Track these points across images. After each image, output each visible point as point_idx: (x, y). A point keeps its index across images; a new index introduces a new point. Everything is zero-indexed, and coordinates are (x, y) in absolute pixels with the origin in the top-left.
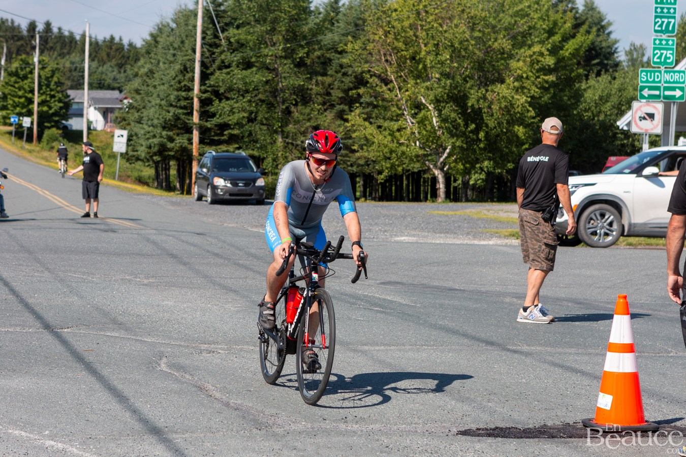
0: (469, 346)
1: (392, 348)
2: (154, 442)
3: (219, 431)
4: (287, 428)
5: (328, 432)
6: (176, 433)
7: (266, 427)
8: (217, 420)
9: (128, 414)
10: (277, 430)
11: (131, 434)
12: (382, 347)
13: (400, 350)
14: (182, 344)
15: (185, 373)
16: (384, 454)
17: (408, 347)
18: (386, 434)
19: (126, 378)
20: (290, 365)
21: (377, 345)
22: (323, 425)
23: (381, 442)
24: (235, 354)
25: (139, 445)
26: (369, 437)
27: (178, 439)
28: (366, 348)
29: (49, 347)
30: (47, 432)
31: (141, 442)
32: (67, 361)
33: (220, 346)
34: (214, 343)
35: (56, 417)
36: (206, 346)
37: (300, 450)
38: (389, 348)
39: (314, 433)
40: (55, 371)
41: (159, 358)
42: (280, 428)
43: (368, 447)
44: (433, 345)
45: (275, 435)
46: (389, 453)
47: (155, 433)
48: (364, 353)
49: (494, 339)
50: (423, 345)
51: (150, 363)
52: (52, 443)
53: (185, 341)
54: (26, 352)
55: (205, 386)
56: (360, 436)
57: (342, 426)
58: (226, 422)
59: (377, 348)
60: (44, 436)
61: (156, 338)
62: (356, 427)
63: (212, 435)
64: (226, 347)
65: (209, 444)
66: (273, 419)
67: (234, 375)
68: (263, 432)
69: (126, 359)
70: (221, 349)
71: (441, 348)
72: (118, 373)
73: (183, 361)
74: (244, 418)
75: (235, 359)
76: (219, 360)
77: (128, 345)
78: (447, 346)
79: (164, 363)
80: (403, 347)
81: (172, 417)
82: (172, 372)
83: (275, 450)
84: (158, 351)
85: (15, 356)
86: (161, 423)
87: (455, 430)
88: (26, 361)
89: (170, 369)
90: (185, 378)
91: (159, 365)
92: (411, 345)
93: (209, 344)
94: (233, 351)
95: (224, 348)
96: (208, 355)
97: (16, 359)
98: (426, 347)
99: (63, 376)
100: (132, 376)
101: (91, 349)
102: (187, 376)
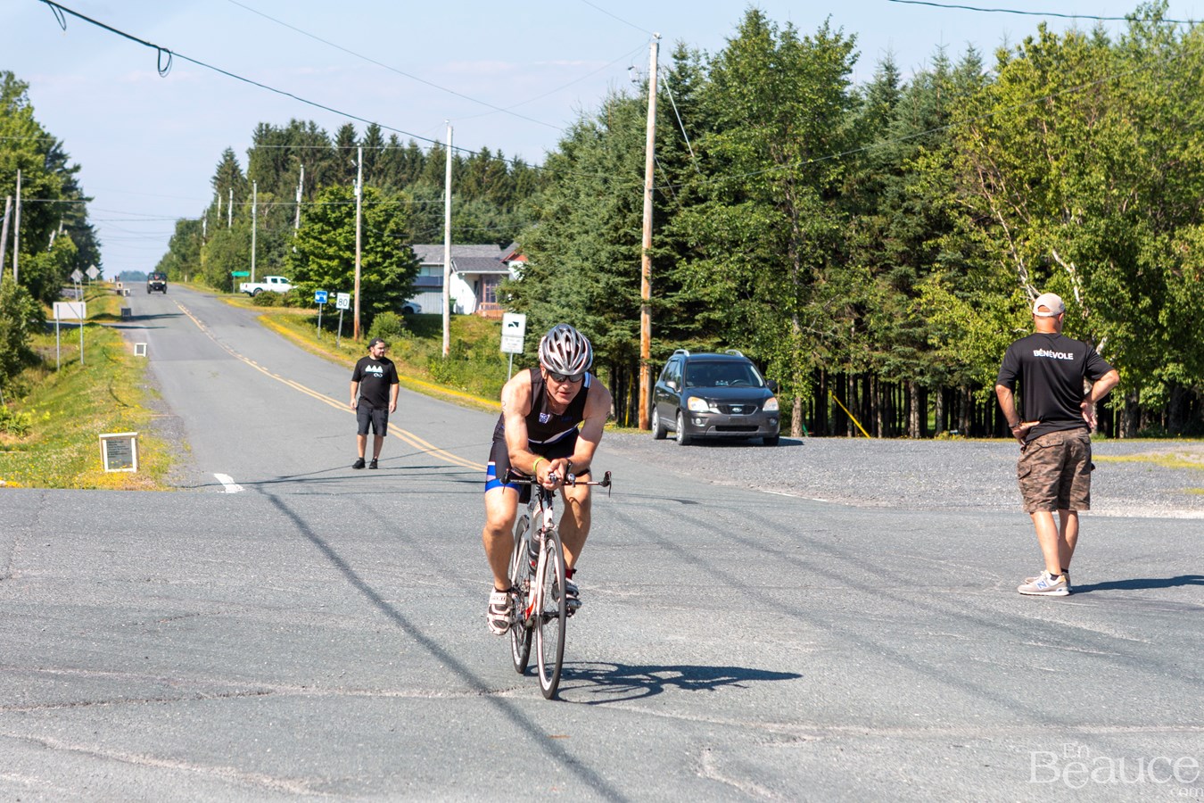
1: (1133, 729)
12: (1113, 729)
13: (1151, 734)
14: (731, 721)
15: (756, 784)
17: (1164, 728)
19: (647, 795)
20: (952, 767)
21: (1101, 723)
24: (837, 743)
28: (1084, 729)
29: (484, 729)
32: (525, 758)
33: (803, 727)
34: (791, 720)
36: (776, 726)
38: (1126, 730)
40: (508, 779)
41: (696, 751)
48: (1086, 738)
50: (1190, 725)
51: (683, 763)
53: (735, 717)
54: (444, 741)
59: (1104, 730)
61: (680, 711)
64: (815, 728)
67: (850, 788)
69: (635, 754)
70: (806, 732)
72: (630, 785)
73: (743, 755)
75: (841, 753)
76: (812, 757)
77: (631, 724)
79: (710, 764)
80: (1154, 729)
82: (729, 782)
84: (691, 738)
85: (424, 749)
88: (447, 758)
89: (724, 774)
90: (757, 794)
91: (700, 766)
92: (1168, 724)
93: (781, 722)
94: (830, 736)
95: (813, 731)
96: (785, 745)
97: (428, 755)
98: (1197, 728)
99: (526, 791)
100: (656, 790)
101: (563, 733)
102: (762, 791)
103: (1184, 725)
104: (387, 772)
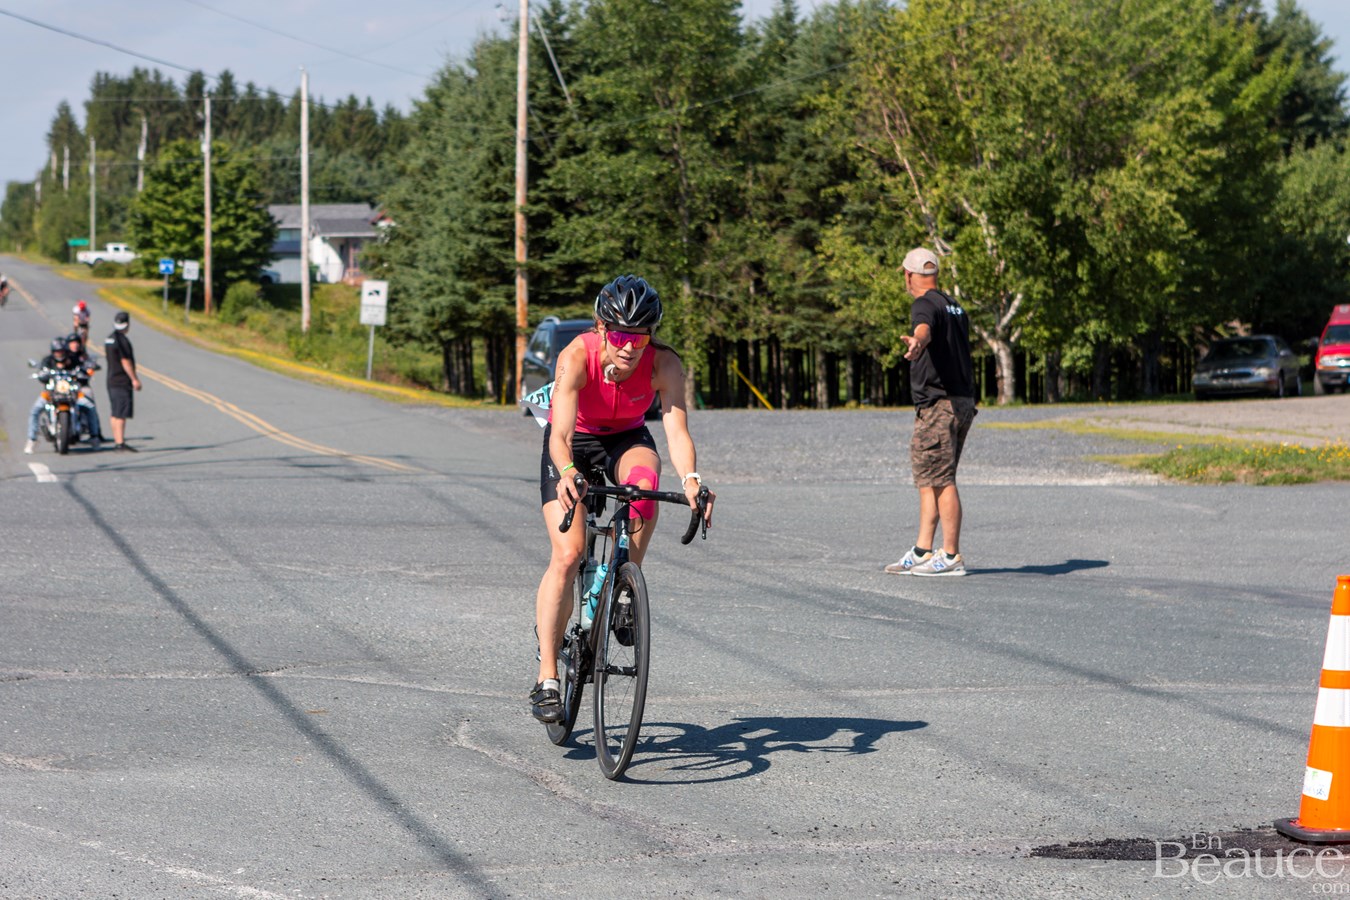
0: (1056, 685)
1: (907, 692)
2: (447, 884)
3: (570, 860)
4: (702, 851)
5: (780, 857)
6: (488, 865)
7: (663, 850)
8: (568, 839)
9: (397, 831)
10: (684, 855)
11: (402, 870)
12: (888, 691)
13: (922, 696)
14: (500, 694)
15: (506, 751)
16: (890, 897)
17: (937, 690)
18: (894, 857)
19: (391, 764)
21: (877, 686)
22: (772, 844)
23: (884, 874)
25: (417, 890)
26: (862, 865)
27: (494, 874)
28: (856, 693)
29: (242, 706)
30: (240, 871)
31: (421, 885)
32: (277, 733)
35: (258, 840)
37: (727, 893)
39: (755, 860)
40: (255, 752)
41: (454, 723)
42: (690, 851)
43: (859, 883)
45: (679, 865)
46: (900, 894)
47: (449, 868)
49: (1107, 669)
50: (966, 685)
51: (438, 733)
52: (251, 890)
53: (504, 689)
54: (198, 718)
55: (544, 775)
56: (844, 863)
57: (810, 845)
58: (584, 843)
59: (877, 693)
60: (235, 878)
61: (449, 685)
62: (835, 846)
63: (557, 867)
65: (551, 886)
66: (674, 834)
68: (656, 860)
69: (390, 726)
71: (1001, 689)
72: (377, 755)
73: (501, 727)
74: (619, 833)
77: (395, 699)
78: (1014, 685)
79: (465, 733)
80: (928, 690)
81: (481, 836)
82: (480, 750)
83: (679, 894)
84: (453, 710)
85: (176, 727)
86: (461, 846)
87: (1027, 847)
88: (198, 735)
89: (476, 743)
90: (504, 760)
91: (455, 736)
92: (943, 686)
97: (179, 732)
98: (973, 689)
99: (269, 763)
100: (402, 758)
101: (322, 708)
102: (510, 757)
103: (960, 686)
104: (133, 748)
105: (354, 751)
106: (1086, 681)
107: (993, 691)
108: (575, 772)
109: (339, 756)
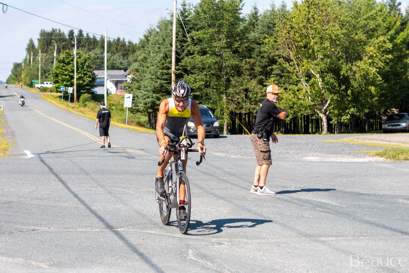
0: (391, 236)
1: (340, 238)
12: (333, 238)
13: (346, 240)
14: (199, 238)
15: (207, 261)
17: (350, 238)
19: (169, 266)
20: (276, 253)
21: (329, 236)
24: (236, 245)
28: (322, 239)
29: (112, 242)
32: (126, 253)
33: (224, 240)
34: (220, 237)
36: (215, 239)
38: (337, 238)
40: (120, 261)
41: (186, 249)
44: (367, 236)
48: (323, 242)
49: (405, 230)
50: (359, 236)
51: (182, 254)
54: (97, 247)
55: (223, 271)
59: (330, 239)
64: (228, 240)
67: (241, 262)
69: (165, 251)
70: (225, 241)
71: (372, 238)
72: (163, 262)
73: (203, 251)
75: (238, 249)
76: (227, 251)
77: (164, 240)
78: (376, 236)
79: (191, 254)
80: (347, 238)
82: (198, 260)
84: (185, 244)
85: (90, 250)
88: (98, 253)
89: (196, 258)
90: (208, 265)
91: (188, 255)
92: (352, 236)
93: (217, 238)
94: (234, 243)
95: (228, 241)
96: (218, 246)
97: (91, 253)
98: (362, 238)
99: (125, 265)
100: (172, 264)
101: (140, 243)
102: (209, 263)
103: (358, 236)
104: (76, 259)
105: (155, 260)
106: (400, 235)
107: (370, 239)
108: (234, 270)
109: (150, 263)
